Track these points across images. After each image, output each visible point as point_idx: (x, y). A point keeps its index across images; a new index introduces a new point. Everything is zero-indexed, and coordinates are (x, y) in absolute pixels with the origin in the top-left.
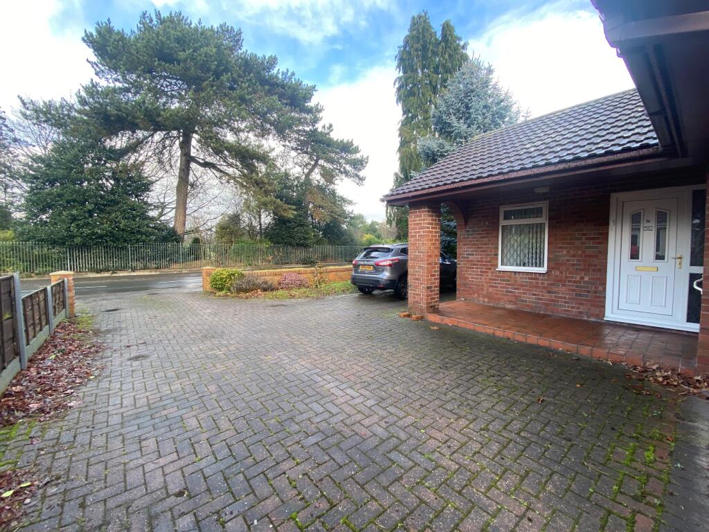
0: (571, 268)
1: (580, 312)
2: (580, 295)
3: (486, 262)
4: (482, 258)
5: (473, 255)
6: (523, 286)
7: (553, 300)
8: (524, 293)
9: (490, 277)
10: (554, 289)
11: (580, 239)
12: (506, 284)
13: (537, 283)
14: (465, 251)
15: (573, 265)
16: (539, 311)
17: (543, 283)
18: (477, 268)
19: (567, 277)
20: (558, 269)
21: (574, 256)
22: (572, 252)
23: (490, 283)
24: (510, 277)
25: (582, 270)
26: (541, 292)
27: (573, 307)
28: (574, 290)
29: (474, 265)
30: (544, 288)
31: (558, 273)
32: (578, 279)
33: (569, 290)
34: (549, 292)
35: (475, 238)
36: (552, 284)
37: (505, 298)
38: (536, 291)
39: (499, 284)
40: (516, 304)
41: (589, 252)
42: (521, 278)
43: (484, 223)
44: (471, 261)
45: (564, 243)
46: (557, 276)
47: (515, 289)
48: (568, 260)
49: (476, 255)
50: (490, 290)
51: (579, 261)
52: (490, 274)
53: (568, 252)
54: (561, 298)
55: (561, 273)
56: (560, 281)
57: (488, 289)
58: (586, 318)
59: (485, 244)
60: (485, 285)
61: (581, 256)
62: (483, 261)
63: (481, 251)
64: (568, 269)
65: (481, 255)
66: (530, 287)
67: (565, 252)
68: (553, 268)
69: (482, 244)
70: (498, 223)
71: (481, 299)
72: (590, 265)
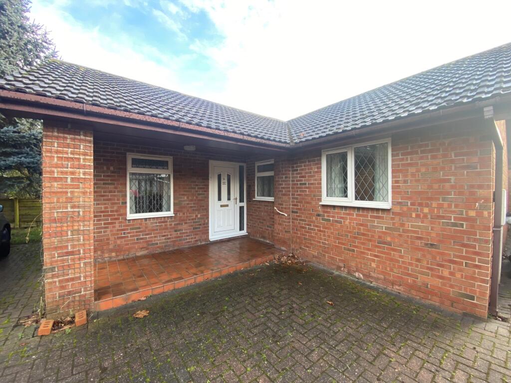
0: (190, 209)
3: (112, 211)
4: (106, 208)
6: (154, 230)
7: (179, 237)
8: (155, 237)
9: (117, 228)
10: (179, 227)
11: (195, 188)
12: (137, 232)
13: (166, 225)
15: (191, 207)
16: (169, 248)
17: (171, 225)
19: (187, 216)
20: (182, 211)
21: (192, 200)
22: (190, 198)
23: (118, 234)
24: (141, 224)
25: (196, 210)
26: (169, 232)
27: (192, 238)
28: (192, 226)
30: (171, 228)
31: (181, 214)
32: (194, 217)
33: (189, 226)
34: (176, 231)
36: (178, 224)
37: (136, 246)
38: (165, 232)
39: (129, 233)
40: (147, 249)
41: (200, 197)
42: (152, 223)
43: (108, 168)
45: (185, 191)
46: (181, 217)
47: (146, 235)
48: (188, 204)
50: (119, 242)
51: (195, 204)
52: (117, 225)
53: (188, 198)
54: (183, 233)
55: (184, 214)
56: (183, 220)
57: (115, 242)
58: (199, 244)
59: (110, 192)
60: (112, 238)
61: (196, 200)
62: (108, 212)
63: (104, 200)
64: (188, 211)
65: (105, 204)
66: (160, 229)
67: (185, 198)
68: (178, 211)
69: (105, 192)
70: (125, 170)
71: (107, 255)
72: (201, 207)
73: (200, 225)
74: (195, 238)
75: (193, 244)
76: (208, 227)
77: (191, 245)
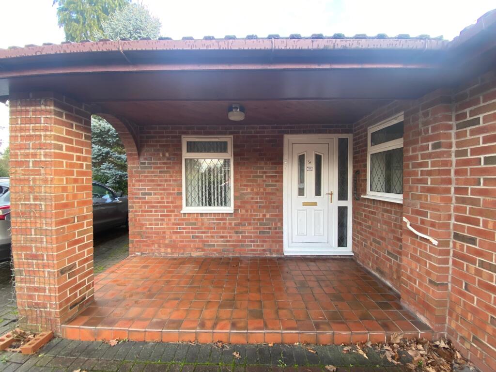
0: (255, 206)
1: (264, 250)
2: (264, 233)
3: (168, 202)
4: (162, 198)
5: (150, 194)
6: (211, 228)
7: (240, 241)
8: (212, 237)
9: (173, 221)
10: (241, 228)
11: (262, 177)
12: (192, 228)
13: (225, 224)
14: (140, 190)
15: (257, 202)
16: (228, 254)
17: (230, 224)
18: (156, 211)
19: (251, 215)
20: (244, 207)
21: (257, 194)
22: (255, 190)
23: (173, 228)
24: (196, 220)
25: (263, 207)
26: (229, 233)
27: (258, 246)
28: (257, 228)
29: (153, 207)
30: (232, 228)
31: (243, 212)
32: (261, 217)
33: (254, 228)
34: (237, 233)
35: (153, 172)
36: (239, 224)
37: (192, 244)
38: (223, 233)
39: (184, 228)
40: (203, 250)
41: (269, 189)
42: (209, 220)
43: (164, 155)
44: (147, 203)
45: (248, 181)
46: (243, 215)
47: (203, 233)
48: (252, 198)
49: (155, 194)
50: (174, 237)
51: (261, 198)
52: (173, 218)
53: (252, 190)
54: (246, 237)
55: (247, 211)
56: (246, 220)
57: (171, 237)
58: (269, 255)
59: (166, 181)
60: (168, 232)
61: (263, 194)
62: (164, 203)
63: (161, 190)
64: (252, 207)
65: (161, 194)
66: (218, 228)
67: (249, 190)
68: (240, 207)
69: (161, 181)
70: (180, 156)
71: (163, 250)
72: (270, 203)
73: (270, 228)
74: (262, 246)
75: (260, 254)
76: (282, 233)
77: (257, 256)
